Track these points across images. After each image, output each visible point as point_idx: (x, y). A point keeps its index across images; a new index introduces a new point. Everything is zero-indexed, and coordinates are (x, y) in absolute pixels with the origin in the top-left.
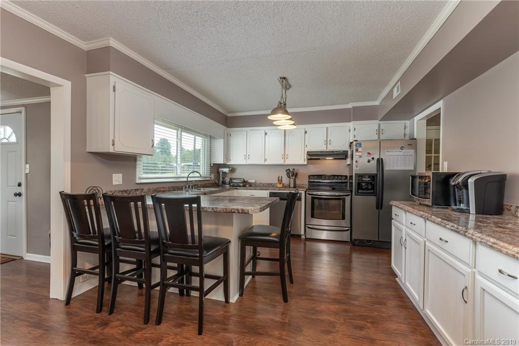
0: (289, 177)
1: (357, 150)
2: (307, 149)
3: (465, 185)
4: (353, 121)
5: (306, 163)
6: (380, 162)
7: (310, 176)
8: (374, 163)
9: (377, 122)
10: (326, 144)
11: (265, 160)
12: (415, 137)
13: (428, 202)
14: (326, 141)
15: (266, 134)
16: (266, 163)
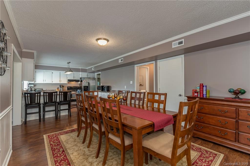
0: (61, 87)
1: (83, 80)
2: (68, 79)
3: (105, 88)
4: (81, 72)
5: (67, 83)
6: (89, 83)
7: (67, 87)
8: (87, 83)
9: (87, 73)
10: (74, 78)
11: (52, 82)
12: (95, 78)
13: (101, 90)
14: (74, 77)
15: (52, 73)
16: (53, 83)
